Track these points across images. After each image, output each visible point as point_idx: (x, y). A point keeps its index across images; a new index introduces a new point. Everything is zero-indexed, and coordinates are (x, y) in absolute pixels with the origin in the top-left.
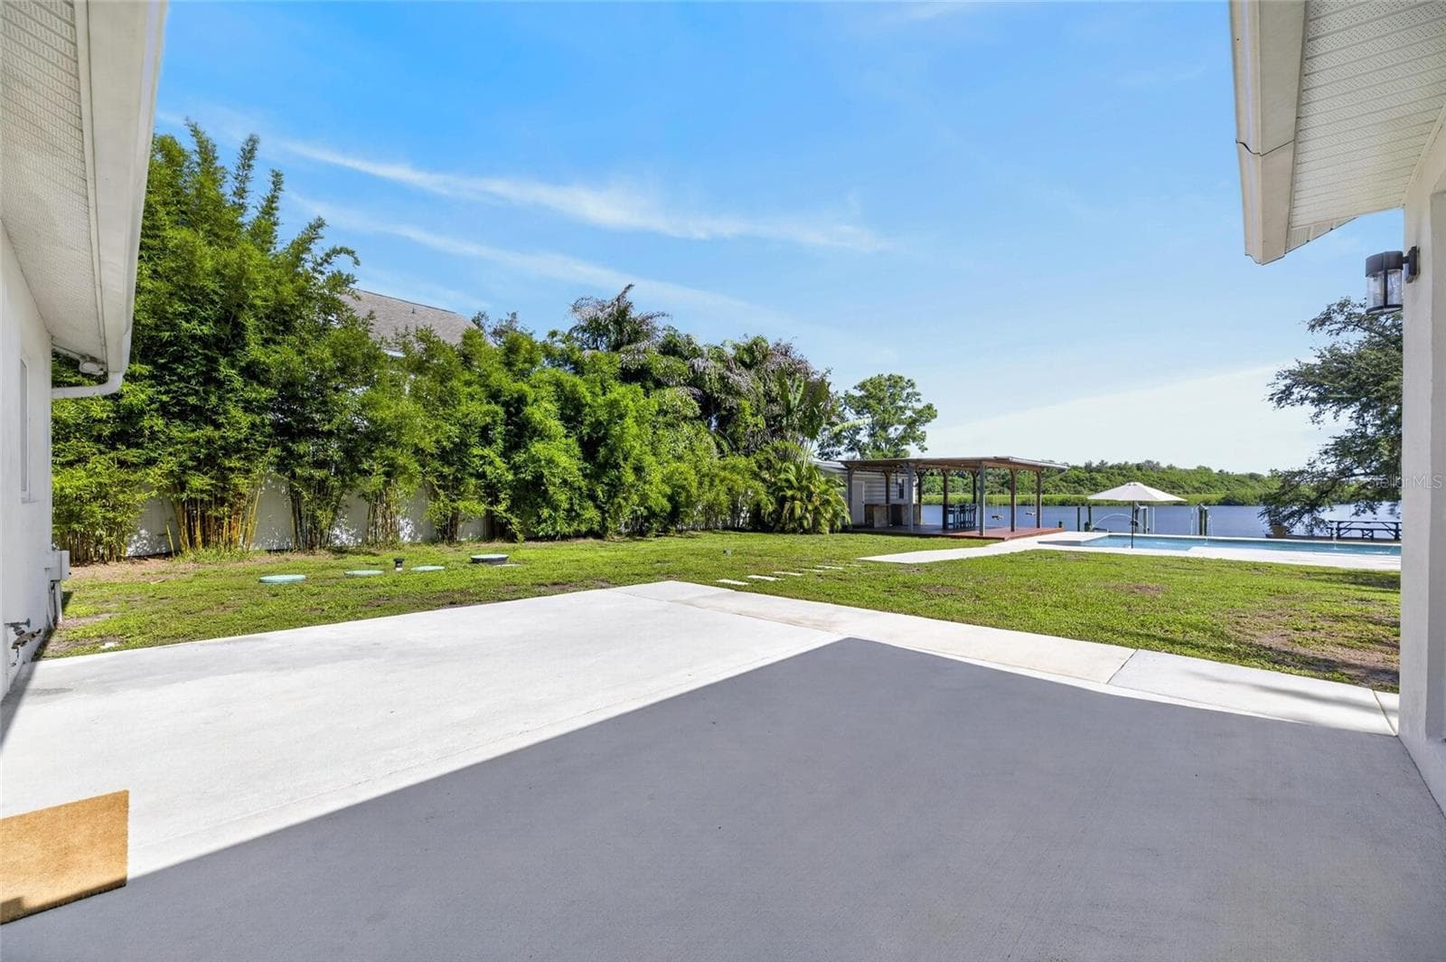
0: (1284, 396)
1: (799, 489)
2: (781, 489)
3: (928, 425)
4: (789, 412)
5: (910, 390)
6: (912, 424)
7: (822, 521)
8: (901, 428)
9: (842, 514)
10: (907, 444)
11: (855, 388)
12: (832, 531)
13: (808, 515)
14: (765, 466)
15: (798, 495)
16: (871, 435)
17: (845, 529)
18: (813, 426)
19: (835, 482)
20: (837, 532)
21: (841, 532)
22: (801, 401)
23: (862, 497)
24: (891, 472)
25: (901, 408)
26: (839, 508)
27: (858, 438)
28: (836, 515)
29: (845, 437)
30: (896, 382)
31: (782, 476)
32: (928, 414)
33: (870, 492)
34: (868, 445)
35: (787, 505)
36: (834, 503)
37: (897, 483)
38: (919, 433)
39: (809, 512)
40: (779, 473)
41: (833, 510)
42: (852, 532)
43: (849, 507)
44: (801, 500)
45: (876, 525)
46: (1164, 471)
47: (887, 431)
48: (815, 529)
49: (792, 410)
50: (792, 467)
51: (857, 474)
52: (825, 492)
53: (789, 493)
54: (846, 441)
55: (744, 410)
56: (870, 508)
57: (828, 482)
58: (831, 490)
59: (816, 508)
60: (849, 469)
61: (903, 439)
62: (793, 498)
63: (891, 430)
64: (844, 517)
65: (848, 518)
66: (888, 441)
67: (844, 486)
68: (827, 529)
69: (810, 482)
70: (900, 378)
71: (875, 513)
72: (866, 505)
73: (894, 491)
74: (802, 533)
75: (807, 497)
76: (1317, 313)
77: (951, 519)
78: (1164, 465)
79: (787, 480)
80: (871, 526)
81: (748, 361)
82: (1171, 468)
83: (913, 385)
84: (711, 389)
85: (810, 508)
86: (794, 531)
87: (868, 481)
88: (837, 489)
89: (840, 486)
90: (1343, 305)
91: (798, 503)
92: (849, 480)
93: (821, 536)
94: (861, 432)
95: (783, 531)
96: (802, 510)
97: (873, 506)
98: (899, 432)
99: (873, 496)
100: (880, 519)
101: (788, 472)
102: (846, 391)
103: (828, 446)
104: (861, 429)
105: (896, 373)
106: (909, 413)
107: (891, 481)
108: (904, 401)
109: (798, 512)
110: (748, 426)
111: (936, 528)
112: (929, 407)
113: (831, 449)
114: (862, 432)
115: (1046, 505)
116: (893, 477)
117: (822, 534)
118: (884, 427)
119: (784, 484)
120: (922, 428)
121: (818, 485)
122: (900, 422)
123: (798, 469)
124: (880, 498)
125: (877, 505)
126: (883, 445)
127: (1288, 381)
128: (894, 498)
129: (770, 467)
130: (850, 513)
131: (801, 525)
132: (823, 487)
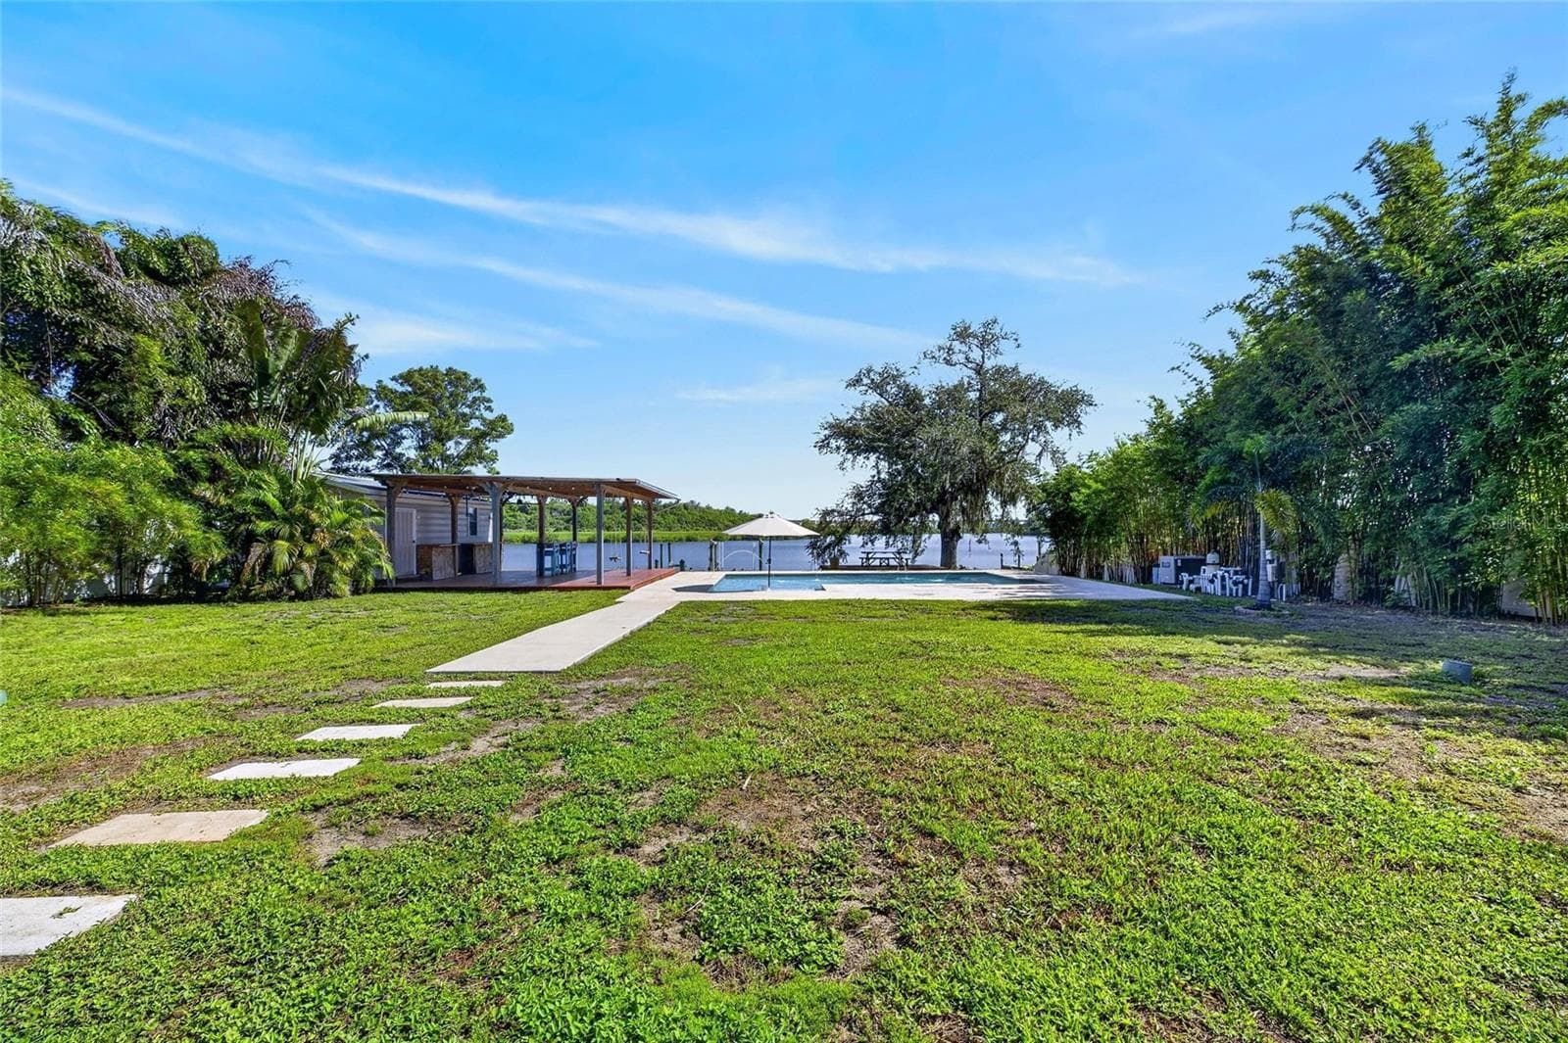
0: (823, 445)
1: (286, 520)
2: (243, 518)
3: (501, 441)
4: (264, 378)
5: (476, 394)
6: (479, 437)
7: (336, 575)
8: (465, 442)
9: (377, 562)
10: (472, 464)
11: (394, 379)
12: (356, 591)
13: (305, 566)
14: (205, 473)
15: (285, 530)
16: (421, 448)
17: (382, 586)
18: (318, 411)
19: (362, 508)
20: (365, 592)
21: (375, 590)
22: (292, 364)
23: (412, 532)
24: (459, 496)
25: (464, 415)
26: (370, 551)
27: (398, 450)
28: (364, 563)
29: (378, 448)
30: (459, 379)
31: (248, 494)
32: (499, 428)
33: (424, 524)
34: (417, 461)
35: (257, 550)
36: (360, 544)
37: (467, 514)
38: (488, 451)
39: (309, 560)
40: (240, 486)
41: (359, 555)
42: (395, 590)
43: (390, 549)
44: (291, 538)
45: (437, 575)
46: (703, 510)
47: (444, 445)
48: (321, 588)
49: (270, 377)
50: (271, 479)
51: (404, 497)
52: (343, 524)
53: (263, 526)
54: (379, 453)
55: (145, 358)
56: (425, 552)
57: (346, 507)
58: (355, 520)
59: (323, 553)
60: (389, 488)
61: (467, 457)
62: (272, 536)
63: (450, 444)
64: (380, 568)
65: (388, 568)
66: (445, 459)
67: (380, 514)
68: (346, 589)
69: (311, 508)
70: (465, 374)
71: (434, 558)
72: (418, 546)
73: (463, 523)
74: (292, 599)
75: (303, 533)
76: (853, 376)
77: (548, 562)
78: (703, 505)
79: (260, 504)
80: (428, 577)
81: (163, 269)
82: (708, 508)
83: (482, 388)
84: (40, 295)
85: (309, 551)
86: (274, 597)
87: (421, 509)
88: (368, 520)
89: (373, 514)
90: (869, 371)
91: (282, 545)
92: (391, 507)
93: (333, 603)
94: (404, 441)
95: (246, 598)
96: (291, 555)
97: (431, 547)
98: (461, 447)
99: (428, 532)
100: (443, 566)
101: (260, 488)
102: (380, 381)
103: (349, 458)
104: (404, 438)
105: (460, 368)
106: (475, 424)
107: (459, 510)
108: (469, 407)
109: (282, 560)
110: (160, 393)
111: (527, 575)
112: (503, 418)
113: (354, 463)
114: (406, 443)
115: (638, 541)
116: (461, 504)
117: (336, 596)
118: (442, 437)
119: (249, 508)
120: (492, 445)
121: (330, 512)
122: (463, 435)
123: (285, 485)
124: (440, 532)
125: (437, 546)
126: (439, 463)
127: (827, 432)
128: (464, 536)
129: (216, 473)
130: (391, 560)
131: (291, 585)
132: (339, 516)
